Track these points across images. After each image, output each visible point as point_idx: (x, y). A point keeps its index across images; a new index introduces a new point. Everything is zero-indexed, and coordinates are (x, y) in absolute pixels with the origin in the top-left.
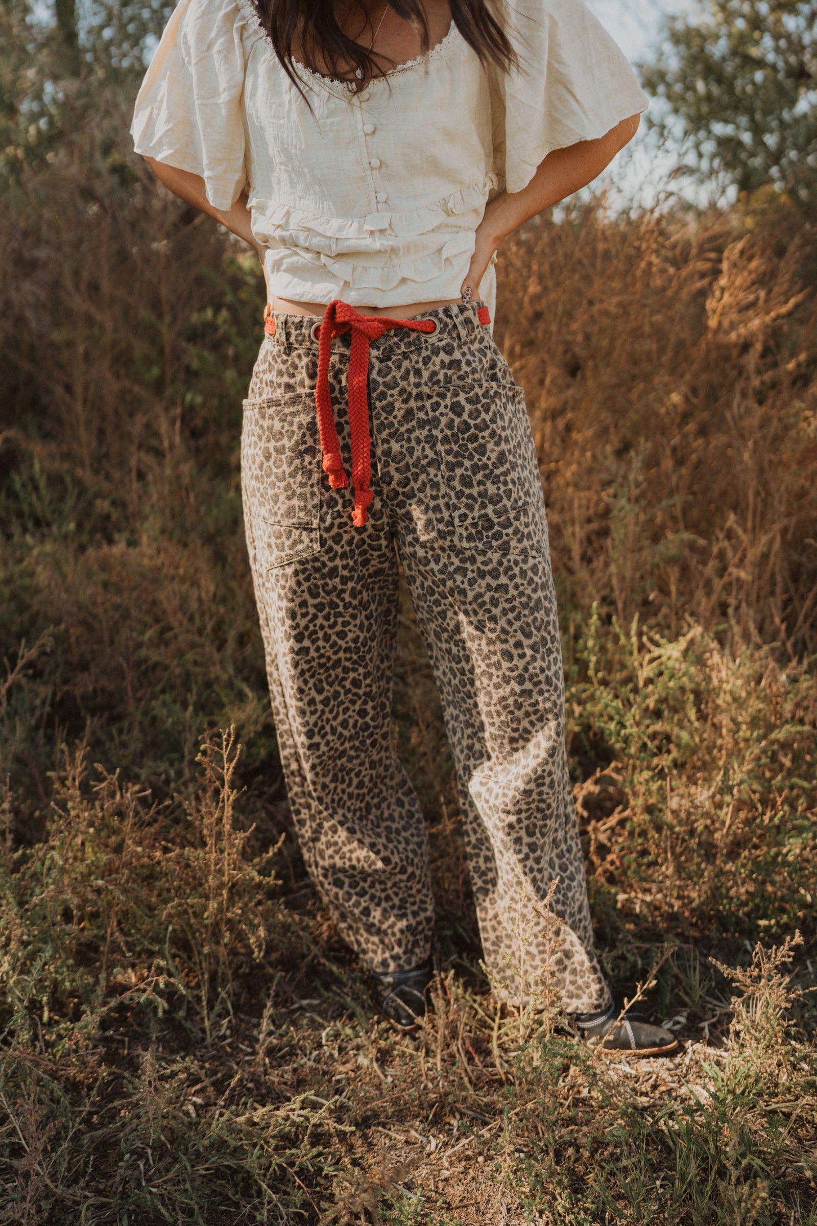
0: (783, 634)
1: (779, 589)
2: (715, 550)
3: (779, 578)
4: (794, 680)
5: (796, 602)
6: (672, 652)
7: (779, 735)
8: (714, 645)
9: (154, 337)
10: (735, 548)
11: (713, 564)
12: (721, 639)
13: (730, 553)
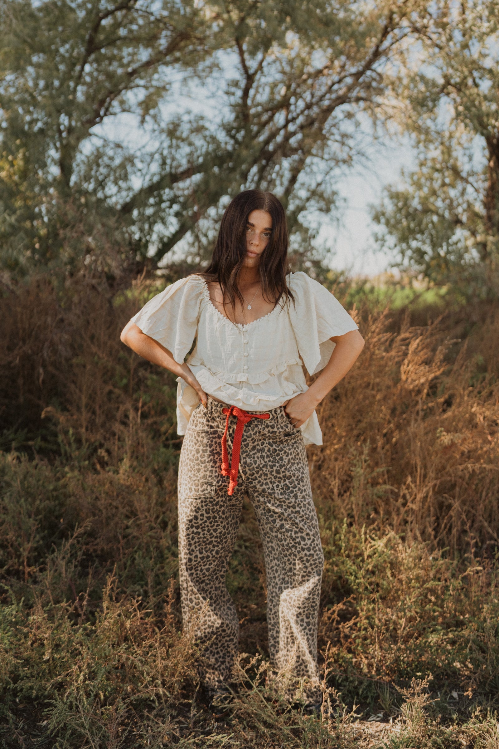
0: (432, 537)
1: (432, 513)
2: (402, 494)
3: (432, 508)
4: (435, 559)
5: (441, 520)
6: (380, 544)
7: (428, 585)
8: (400, 541)
9: (125, 364)
10: (411, 494)
11: (401, 500)
12: (403, 539)
13: (408, 497)
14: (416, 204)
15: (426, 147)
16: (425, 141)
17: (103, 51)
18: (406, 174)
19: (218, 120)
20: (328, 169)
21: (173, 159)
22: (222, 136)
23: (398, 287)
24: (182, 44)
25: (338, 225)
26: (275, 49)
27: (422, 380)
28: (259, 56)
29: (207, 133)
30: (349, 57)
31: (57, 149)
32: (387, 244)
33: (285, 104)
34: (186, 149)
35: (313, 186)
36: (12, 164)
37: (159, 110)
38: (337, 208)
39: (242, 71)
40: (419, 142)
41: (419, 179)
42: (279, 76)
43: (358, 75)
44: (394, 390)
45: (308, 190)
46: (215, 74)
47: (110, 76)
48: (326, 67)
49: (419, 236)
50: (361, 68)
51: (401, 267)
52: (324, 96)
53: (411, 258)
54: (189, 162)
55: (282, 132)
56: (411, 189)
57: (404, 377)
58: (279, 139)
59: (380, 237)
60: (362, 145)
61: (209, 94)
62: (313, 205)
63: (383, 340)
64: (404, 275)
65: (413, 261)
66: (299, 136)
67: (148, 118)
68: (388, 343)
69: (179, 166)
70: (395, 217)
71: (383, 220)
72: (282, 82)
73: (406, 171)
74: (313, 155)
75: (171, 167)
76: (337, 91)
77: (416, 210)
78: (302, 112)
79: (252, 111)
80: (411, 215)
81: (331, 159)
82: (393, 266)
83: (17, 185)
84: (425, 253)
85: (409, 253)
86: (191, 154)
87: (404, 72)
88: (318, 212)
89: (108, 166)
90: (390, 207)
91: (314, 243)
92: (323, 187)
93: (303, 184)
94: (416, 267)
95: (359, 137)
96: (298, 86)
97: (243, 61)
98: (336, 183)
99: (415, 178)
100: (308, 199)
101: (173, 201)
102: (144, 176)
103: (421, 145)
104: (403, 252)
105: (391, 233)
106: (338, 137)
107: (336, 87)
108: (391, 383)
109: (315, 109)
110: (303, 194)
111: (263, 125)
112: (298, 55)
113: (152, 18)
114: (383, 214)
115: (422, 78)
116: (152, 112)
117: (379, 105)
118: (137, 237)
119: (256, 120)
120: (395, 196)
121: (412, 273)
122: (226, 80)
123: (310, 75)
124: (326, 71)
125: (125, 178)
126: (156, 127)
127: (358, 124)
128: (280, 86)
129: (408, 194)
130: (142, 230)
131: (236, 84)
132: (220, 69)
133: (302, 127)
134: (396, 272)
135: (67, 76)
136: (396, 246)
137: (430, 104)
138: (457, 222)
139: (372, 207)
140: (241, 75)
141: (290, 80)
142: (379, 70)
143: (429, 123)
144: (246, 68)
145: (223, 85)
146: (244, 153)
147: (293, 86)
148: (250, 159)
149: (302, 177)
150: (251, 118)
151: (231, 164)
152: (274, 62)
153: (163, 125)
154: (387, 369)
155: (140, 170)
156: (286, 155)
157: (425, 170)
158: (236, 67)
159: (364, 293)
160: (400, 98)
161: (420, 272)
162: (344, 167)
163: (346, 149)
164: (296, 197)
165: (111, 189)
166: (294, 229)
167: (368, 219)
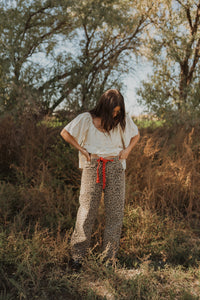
14: (153, 88)
18: (149, 76)
19: (76, 55)
20: (119, 74)
21: (59, 70)
22: (78, 61)
23: (146, 120)
24: (62, 26)
26: (98, 29)
28: (92, 31)
29: (72, 60)
32: (142, 103)
33: (102, 49)
34: (64, 66)
37: (54, 51)
43: (131, 39)
45: (112, 82)
47: (34, 38)
48: (118, 35)
49: (155, 100)
51: (148, 112)
52: (117, 46)
54: (65, 71)
55: (101, 60)
58: (100, 63)
59: (140, 100)
60: (132, 65)
61: (73, 45)
64: (149, 115)
65: (152, 110)
66: (108, 62)
67: (49, 54)
69: (62, 73)
70: (145, 93)
71: (141, 94)
72: (101, 41)
74: (113, 69)
75: (58, 73)
77: (153, 90)
78: (109, 53)
79: (90, 52)
80: (152, 92)
81: (120, 70)
82: (144, 112)
84: (157, 107)
85: (151, 107)
86: (66, 68)
87: (148, 38)
89: (33, 73)
90: (143, 89)
92: (117, 81)
93: (110, 80)
94: (154, 112)
95: (131, 62)
97: (86, 33)
100: (112, 86)
101: (59, 86)
102: (48, 76)
104: (148, 107)
105: (144, 99)
106: (123, 62)
107: (122, 43)
109: (113, 52)
110: (110, 84)
111: (94, 58)
112: (107, 31)
113: (50, 16)
114: (141, 92)
115: (155, 41)
116: (51, 52)
117: (138, 50)
118: (45, 100)
119: (91, 55)
120: (145, 85)
121: (152, 115)
122: (80, 40)
123: (111, 39)
124: (118, 37)
125: (41, 77)
126: (52, 58)
127: (131, 57)
130: (47, 97)
131: (83, 41)
134: (146, 114)
135: (18, 37)
136: (146, 104)
138: (169, 95)
141: (104, 40)
142: (138, 37)
144: (87, 36)
149: (109, 77)
151: (82, 72)
152: (98, 33)
153: (55, 57)
155: (46, 74)
157: (157, 75)
158: (83, 35)
161: (155, 114)
163: (126, 67)
164: (107, 85)
165: (35, 81)
167: (135, 93)
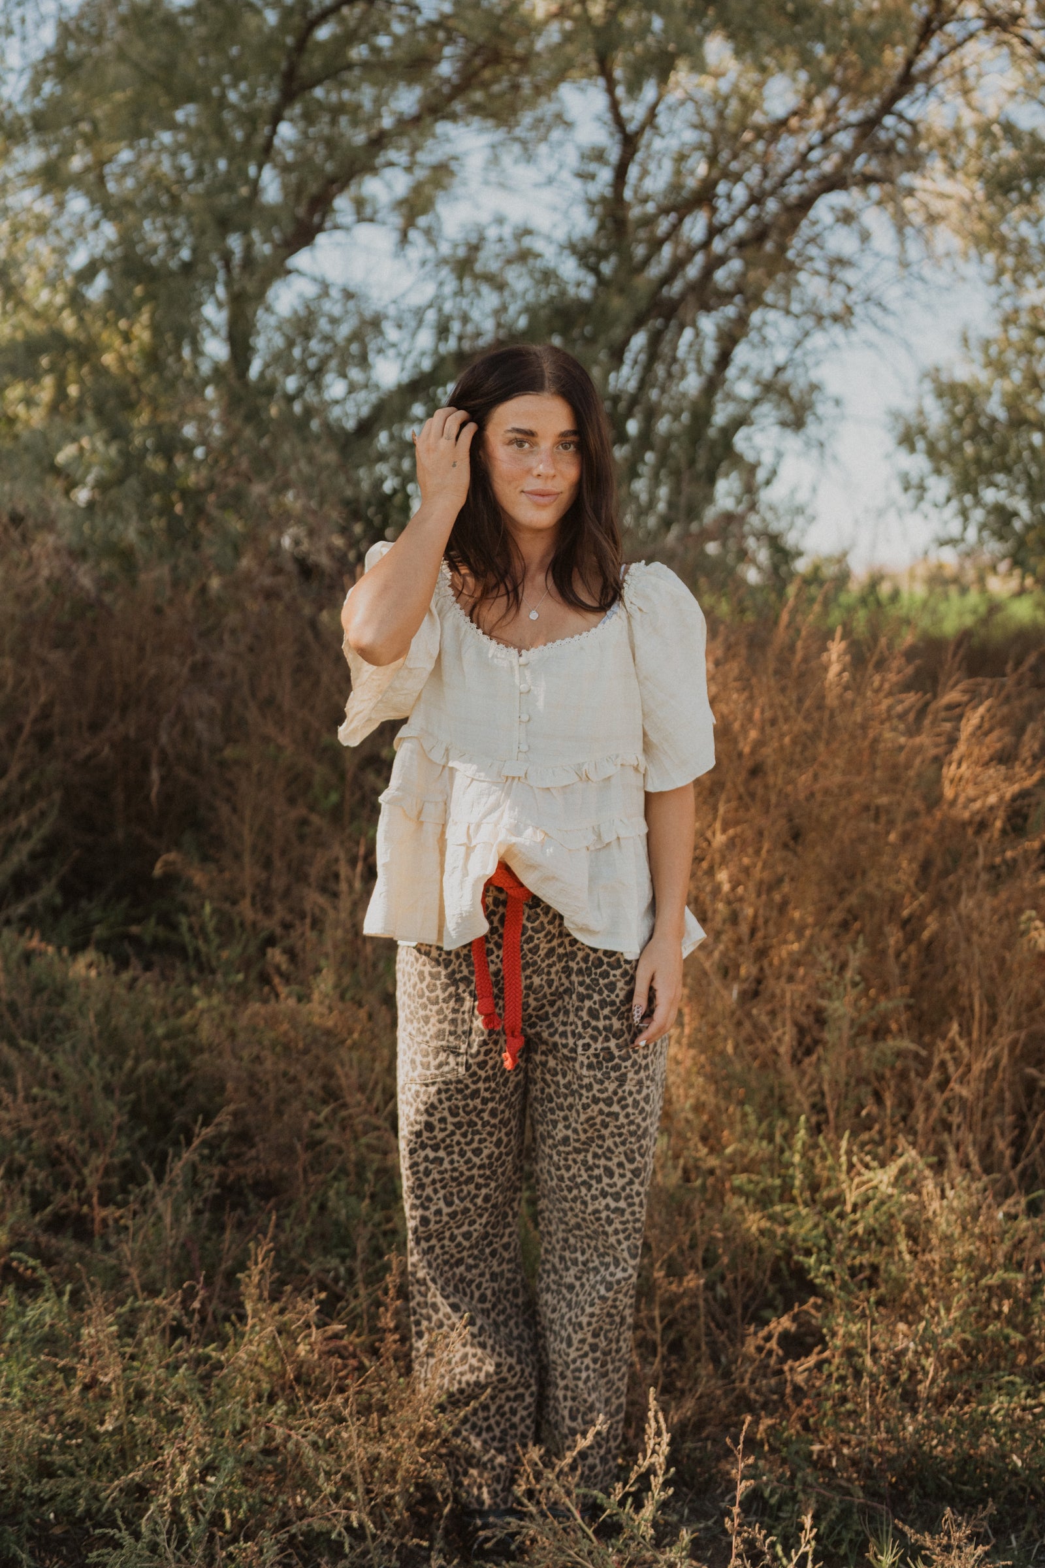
14: (995, 407)
15: (1016, 282)
16: (1015, 270)
17: (319, 92)
18: (973, 342)
19: (560, 235)
20: (799, 335)
21: (465, 319)
22: (569, 268)
23: (953, 591)
24: (487, 74)
25: (822, 455)
26: (683, 77)
27: (992, 799)
28: (649, 92)
29: (539, 264)
30: (844, 88)
31: (220, 305)
32: (929, 496)
33: (704, 197)
34: (491, 299)
35: (767, 373)
36: (127, 338)
37: (438, 218)
38: (819, 420)
39: (613, 128)
40: (1001, 272)
41: (1001, 352)
42: (690, 136)
43: (869, 126)
44: (925, 821)
45: (757, 382)
46: (556, 134)
47: (333, 147)
48: (795, 113)
49: (1000, 478)
50: (871, 112)
51: (962, 547)
52: (789, 174)
53: (982, 527)
54: (499, 325)
55: (699, 259)
56: (984, 376)
57: (949, 792)
58: (693, 271)
59: (915, 480)
60: (875, 282)
61: (541, 178)
62: (767, 414)
63: (900, 708)
64: (968, 564)
65: (986, 534)
66: (736, 265)
67: (413, 235)
68: (911, 717)
69: (478, 335)
70: (948, 437)
71: (921, 445)
72: (700, 147)
73: (972, 335)
74: (767, 305)
75: (460, 338)
76: (818, 163)
77: (994, 421)
78: (742, 212)
79: (635, 213)
80: (982, 433)
81: (806, 313)
82: (943, 543)
83: (136, 380)
84: (1015, 514)
85: (978, 515)
86: (504, 308)
87: (969, 118)
88: (775, 430)
89: (327, 339)
90: (936, 417)
91: (766, 496)
92: (788, 375)
93: (744, 370)
94: (994, 547)
95: (868, 262)
96: (735, 156)
97: (614, 105)
98: (817, 364)
99: (994, 351)
100: (756, 402)
102: (402, 357)
103: (1007, 279)
104: (964, 513)
105: (938, 471)
106: (820, 265)
107: (815, 155)
108: (919, 805)
109: (772, 205)
110: (745, 389)
111: (656, 245)
112: (735, 88)
113: (420, 21)
114: (922, 431)
115: (1009, 129)
116: (422, 221)
117: (910, 192)
118: (388, 486)
119: (642, 234)
120: (947, 391)
121: (986, 558)
122: (579, 147)
123: (759, 133)
124: (794, 122)
125: (363, 361)
126: (430, 252)
127: (865, 237)
128: (697, 155)
129: (978, 384)
130: (397, 472)
131: (598, 155)
132: (569, 125)
133: (741, 244)
134: (948, 556)
135: (242, 149)
136: (949, 499)
137: (1027, 186)
139: (896, 415)
140: (612, 135)
141: (715, 143)
142: (911, 113)
143: (1025, 229)
145: (572, 158)
146: (617, 303)
147: (725, 155)
148: (627, 316)
149: (742, 354)
150: (630, 227)
151: (588, 330)
152: (682, 103)
153: (445, 249)
154: (911, 773)
155: (393, 345)
156: (708, 308)
157: (1015, 333)
158: (598, 118)
159: (879, 603)
160: (960, 175)
161: (1004, 557)
162: (836, 331)
163: (840, 290)
164: (730, 397)
165: (336, 388)
166: (724, 465)
167: (888, 441)
